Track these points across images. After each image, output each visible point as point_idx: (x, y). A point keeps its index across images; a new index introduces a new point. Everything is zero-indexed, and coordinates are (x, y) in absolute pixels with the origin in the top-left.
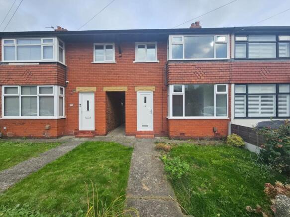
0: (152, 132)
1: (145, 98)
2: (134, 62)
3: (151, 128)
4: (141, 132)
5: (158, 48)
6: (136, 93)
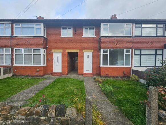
0: (91, 73)
1: (88, 56)
2: (83, 37)
4: (86, 73)
5: (95, 30)
6: (83, 53)
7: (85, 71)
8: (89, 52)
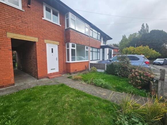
1: (52, 49)
2: (43, 18)
3: (57, 70)
4: (51, 74)
5: (60, 17)
6: (45, 44)
7: (49, 72)
8: (54, 43)
